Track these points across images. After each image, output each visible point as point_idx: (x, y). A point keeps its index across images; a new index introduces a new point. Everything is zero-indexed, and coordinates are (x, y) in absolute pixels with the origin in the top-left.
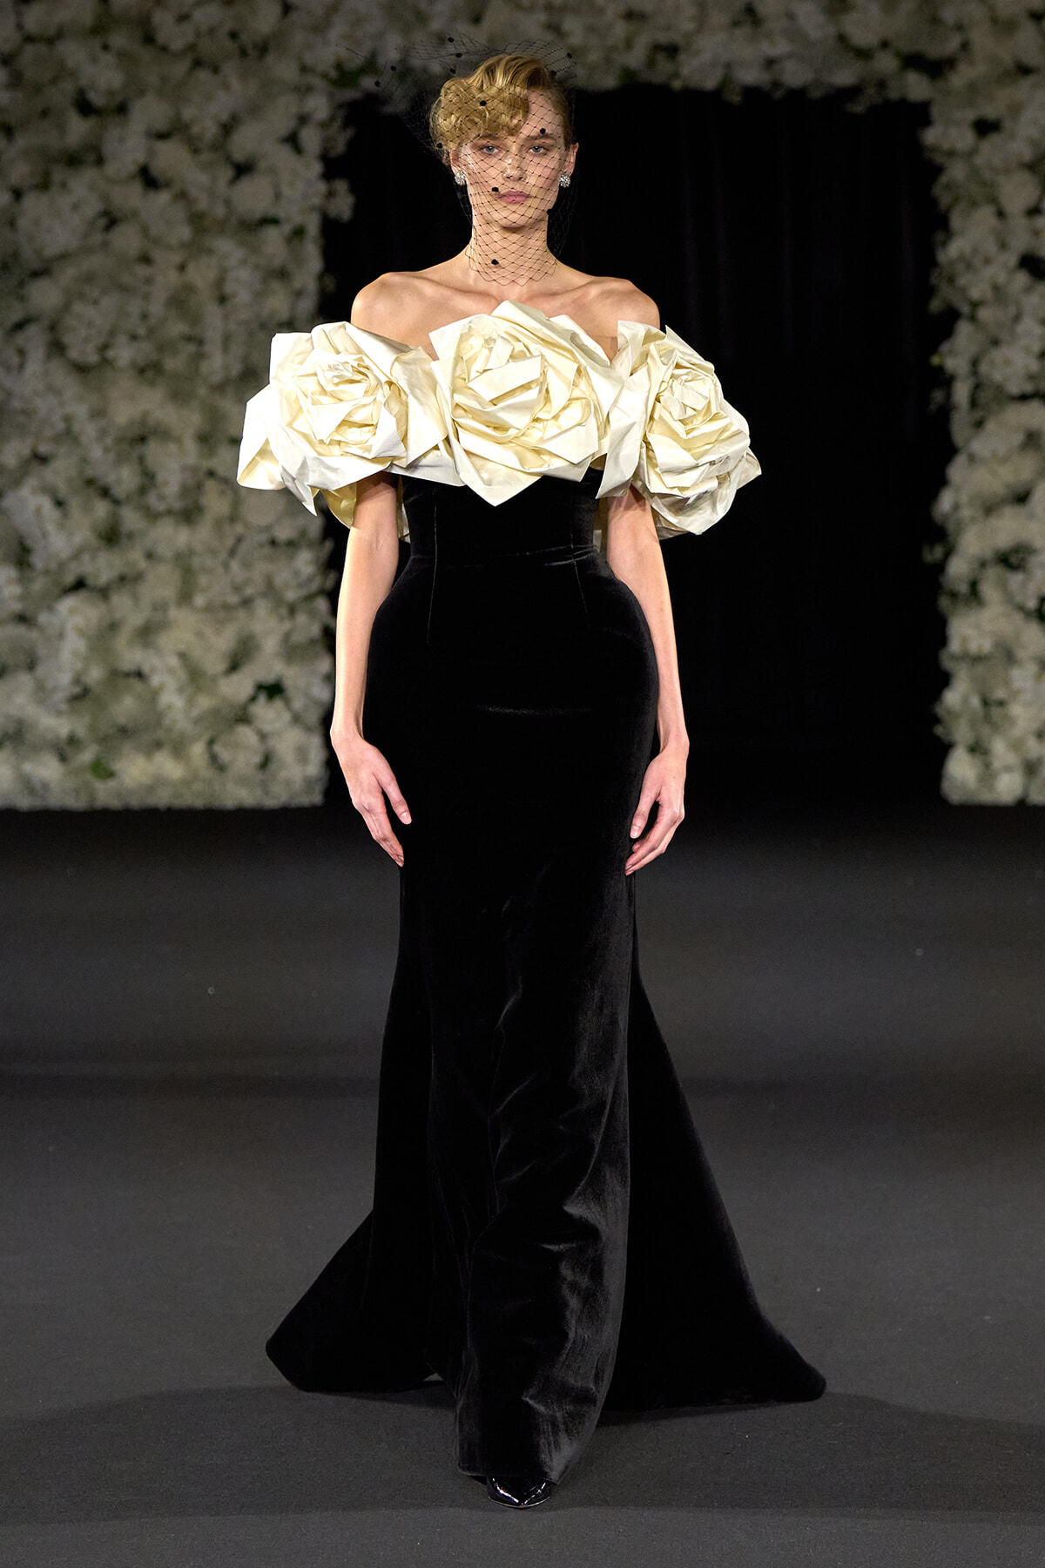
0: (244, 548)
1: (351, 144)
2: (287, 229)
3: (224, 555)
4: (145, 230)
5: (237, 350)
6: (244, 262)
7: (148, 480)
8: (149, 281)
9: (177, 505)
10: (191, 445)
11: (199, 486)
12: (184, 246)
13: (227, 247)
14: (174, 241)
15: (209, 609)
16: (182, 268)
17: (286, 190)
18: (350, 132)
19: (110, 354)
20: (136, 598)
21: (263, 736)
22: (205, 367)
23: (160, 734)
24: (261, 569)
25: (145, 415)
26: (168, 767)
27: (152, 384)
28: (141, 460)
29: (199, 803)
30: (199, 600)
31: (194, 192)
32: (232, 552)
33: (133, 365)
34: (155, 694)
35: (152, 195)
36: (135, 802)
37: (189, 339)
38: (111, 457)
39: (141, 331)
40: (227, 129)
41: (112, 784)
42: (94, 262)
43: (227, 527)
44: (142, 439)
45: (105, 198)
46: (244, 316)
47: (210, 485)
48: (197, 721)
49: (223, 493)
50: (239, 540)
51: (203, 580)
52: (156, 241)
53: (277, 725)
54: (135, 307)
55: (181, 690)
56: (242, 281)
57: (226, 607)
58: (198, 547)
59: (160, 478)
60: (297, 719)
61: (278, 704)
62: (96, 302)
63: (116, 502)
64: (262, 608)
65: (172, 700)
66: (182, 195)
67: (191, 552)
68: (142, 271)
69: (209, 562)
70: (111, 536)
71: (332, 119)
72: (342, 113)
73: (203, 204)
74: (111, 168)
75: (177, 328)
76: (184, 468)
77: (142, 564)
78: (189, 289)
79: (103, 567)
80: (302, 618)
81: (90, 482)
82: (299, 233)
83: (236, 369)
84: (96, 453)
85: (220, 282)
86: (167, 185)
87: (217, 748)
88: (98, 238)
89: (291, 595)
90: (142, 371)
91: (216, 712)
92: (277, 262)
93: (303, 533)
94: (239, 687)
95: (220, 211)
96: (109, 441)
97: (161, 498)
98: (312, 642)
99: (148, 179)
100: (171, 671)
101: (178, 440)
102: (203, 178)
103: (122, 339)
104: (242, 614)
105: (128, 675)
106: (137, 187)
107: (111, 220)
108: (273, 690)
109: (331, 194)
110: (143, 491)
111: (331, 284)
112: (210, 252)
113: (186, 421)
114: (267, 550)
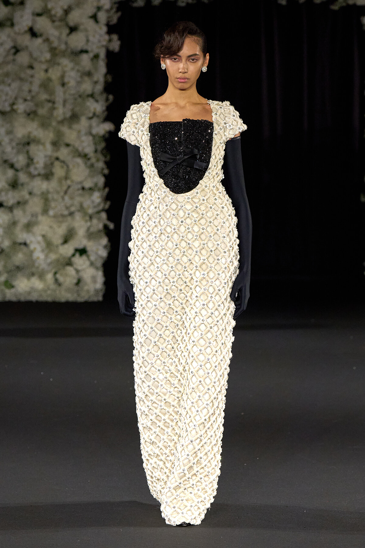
0: (71, 190)
1: (119, 19)
2: (91, 55)
3: (62, 194)
4: (31, 55)
5: (69, 106)
6: (73, 69)
7: (30, 160)
8: (32, 76)
9: (43, 172)
10: (49, 146)
11: (52, 164)
12: (47, 61)
13: (66, 62)
14: (43, 59)
15: (55, 216)
16: (46, 71)
17: (91, 38)
18: (119, 14)
19: (15, 107)
20: (24, 211)
21: (77, 271)
22: (55, 113)
23: (34, 270)
24: (78, 199)
25: (30, 133)
26: (37, 284)
27: (33, 120)
28: (28, 152)
29: (50, 299)
30: (51, 213)
31: (52, 38)
32: (66, 192)
33: (25, 112)
34: (32, 252)
35: (34, 39)
36: (23, 299)
37: (49, 101)
38: (15, 151)
39: (29, 98)
40: (67, 12)
41: (13, 290)
42: (9, 68)
43: (64, 182)
44: (28, 144)
45: (14, 41)
46: (73, 92)
47: (57, 163)
48: (50, 264)
49: (62, 167)
50: (69, 187)
51: (53, 204)
52: (36, 59)
53: (84, 267)
54: (26, 87)
55: (43, 251)
56: (72, 77)
57: (63, 216)
58: (51, 190)
59: (35, 161)
60: (92, 264)
61: (84, 257)
62: (9, 85)
63: (17, 170)
64: (78, 216)
65: (39, 255)
66: (47, 40)
67: (48, 192)
68: (29, 72)
69: (56, 196)
70: (14, 185)
71: (111, 8)
72: (116, 6)
73: (56, 44)
74: (16, 28)
75: (44, 96)
76: (46, 156)
77: (27, 197)
78: (49, 80)
79: (10, 198)
80: (95, 221)
81: (5, 161)
82: (96, 57)
83: (69, 114)
84: (8, 149)
85: (63, 77)
86: (41, 35)
87: (58, 276)
88: (11, 57)
89: (90, 211)
90: (29, 114)
91: (58, 261)
92: (87, 69)
93: (96, 185)
94: (68, 250)
95: (63, 47)
96: (14, 144)
97: (36, 169)
98: (99, 231)
99: (33, 33)
100: (39, 243)
101: (43, 144)
102: (56, 33)
103: (20, 101)
104: (69, 218)
105: (20, 244)
106: (28, 36)
107: (17, 50)
108: (82, 252)
109: (110, 41)
110: (28, 165)
111: (110, 78)
112: (59, 64)
113: (47, 136)
114: (80, 192)
